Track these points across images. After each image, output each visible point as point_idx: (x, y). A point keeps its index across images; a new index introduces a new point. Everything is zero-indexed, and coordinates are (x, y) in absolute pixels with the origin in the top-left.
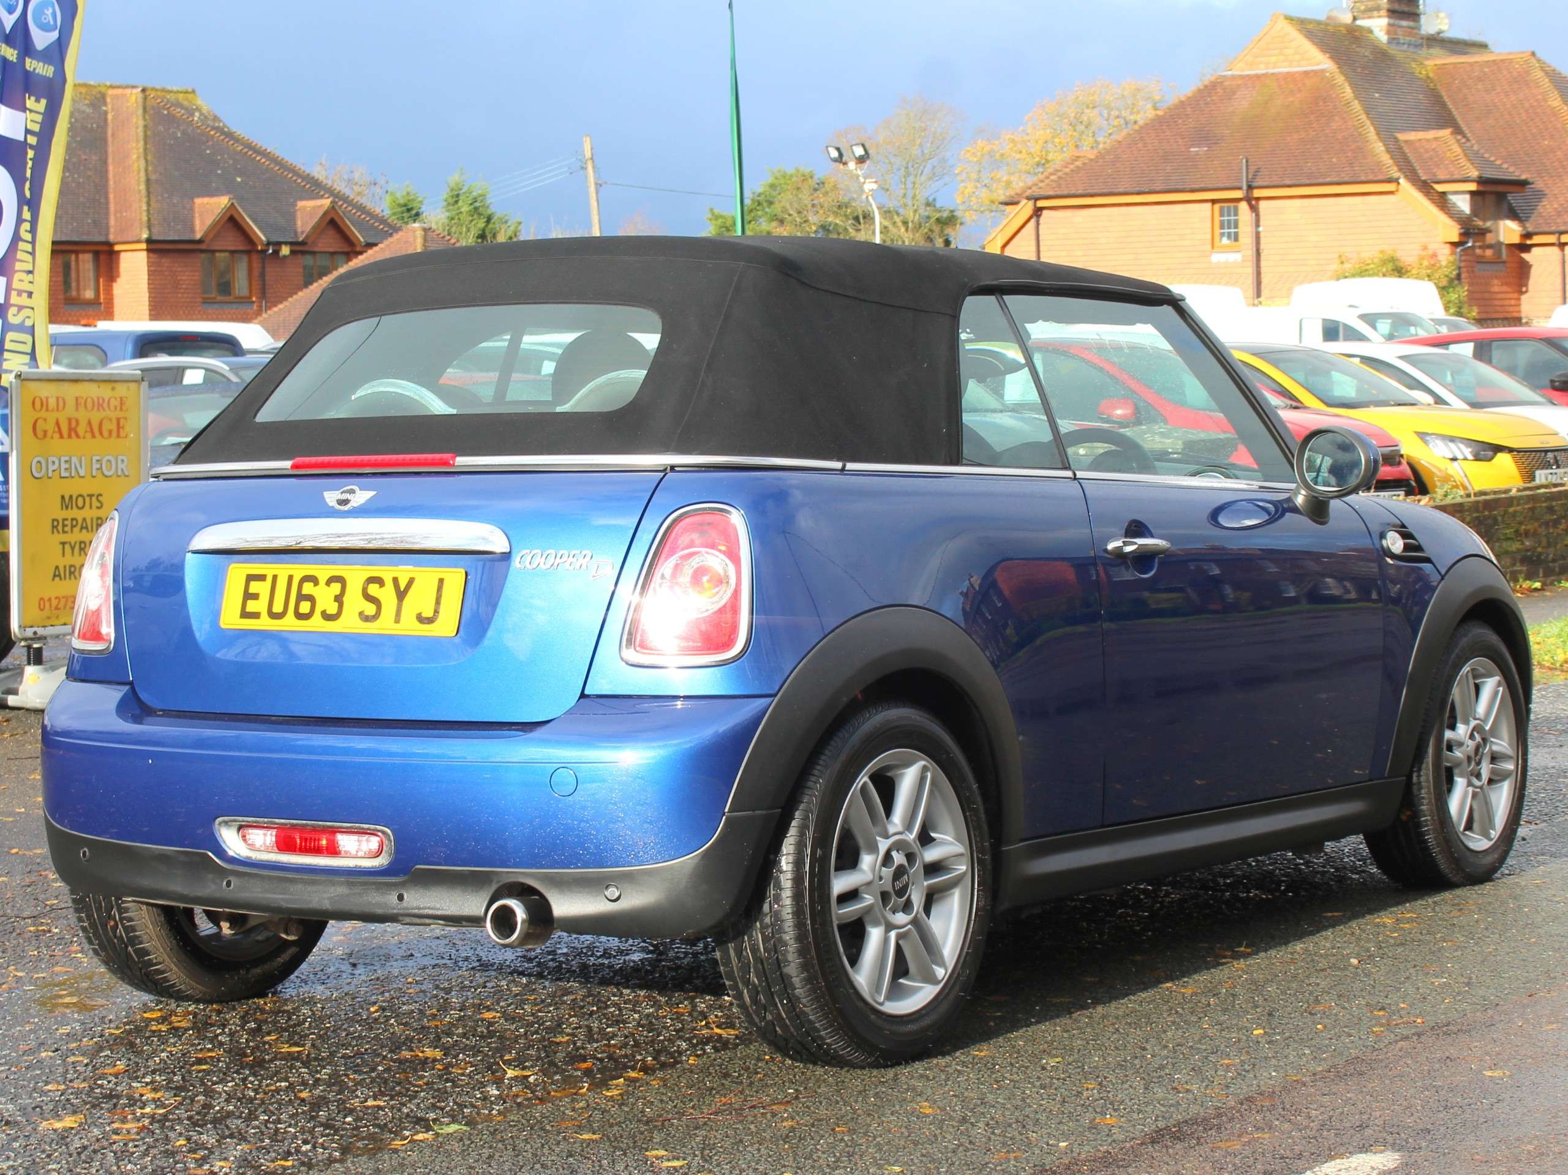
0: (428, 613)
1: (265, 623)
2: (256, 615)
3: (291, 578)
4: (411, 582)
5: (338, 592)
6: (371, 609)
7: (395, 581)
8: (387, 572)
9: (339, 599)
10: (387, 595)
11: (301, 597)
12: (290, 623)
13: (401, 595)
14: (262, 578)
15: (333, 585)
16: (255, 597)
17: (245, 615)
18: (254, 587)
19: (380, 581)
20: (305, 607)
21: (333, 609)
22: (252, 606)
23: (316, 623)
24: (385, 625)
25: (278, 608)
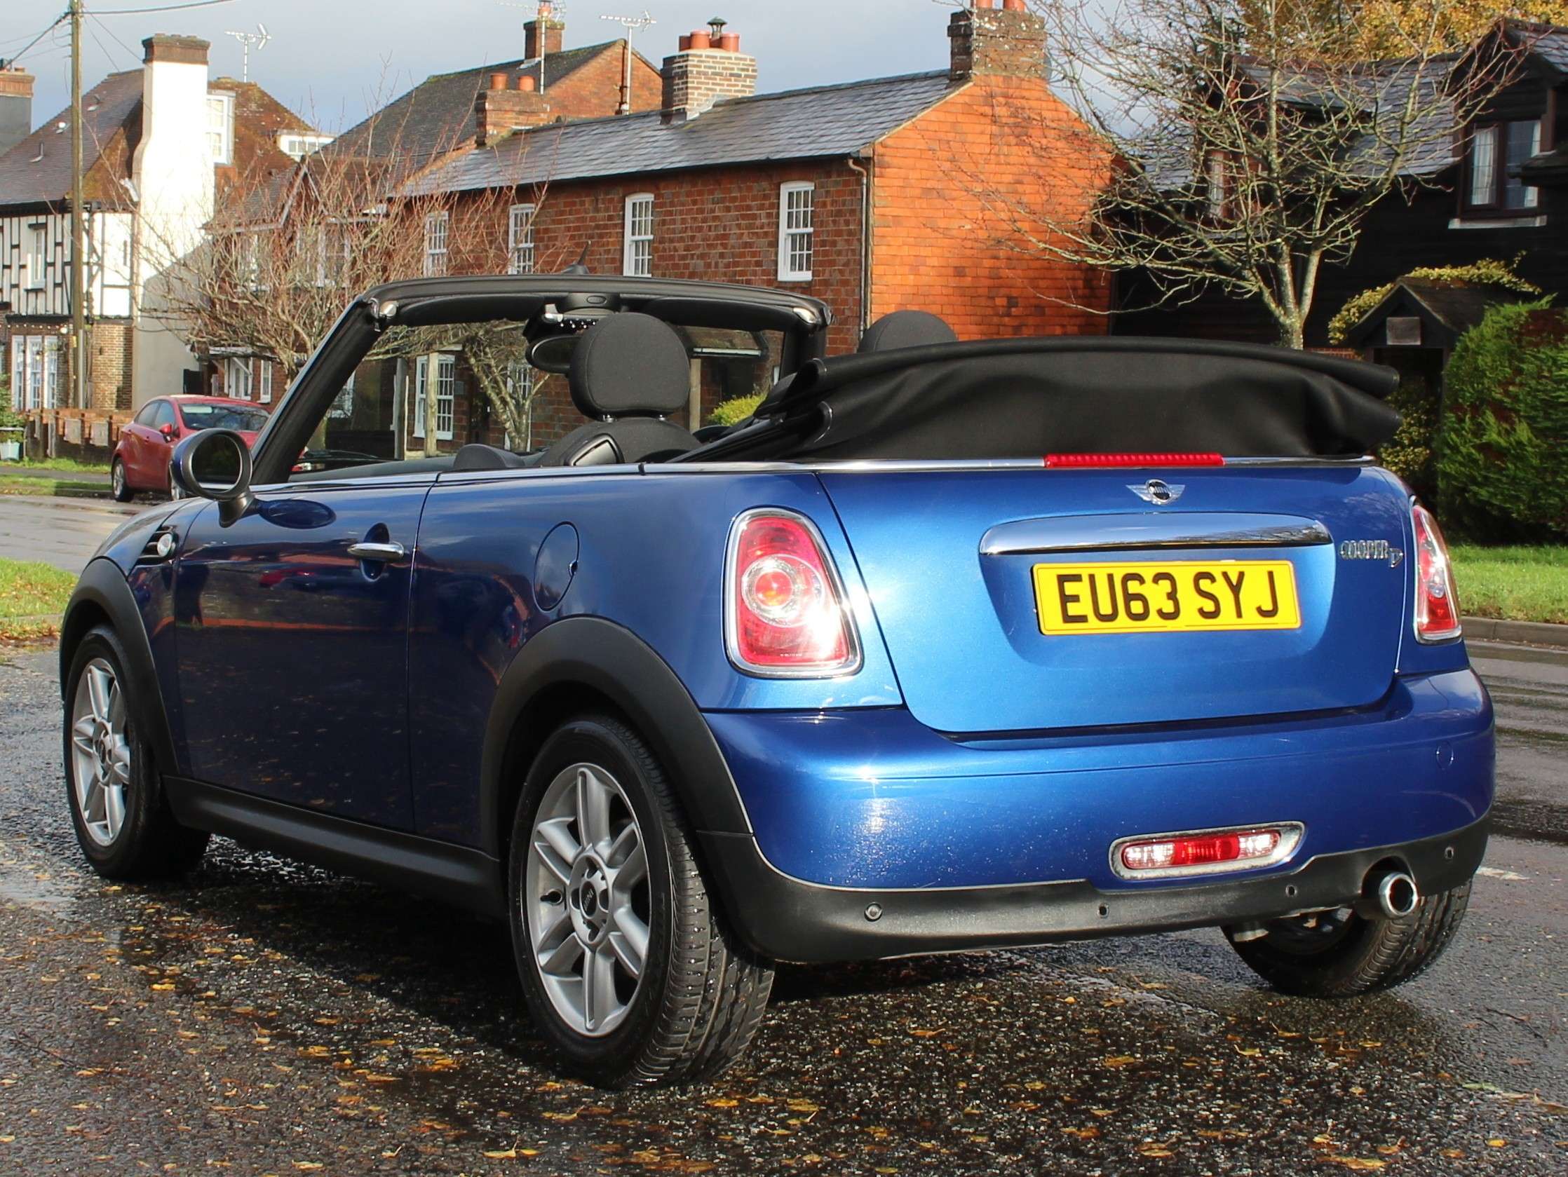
0: (1268, 606)
1: (1094, 626)
2: (1082, 619)
3: (1110, 577)
4: (1241, 575)
5: (1169, 590)
6: (1209, 606)
7: (1225, 575)
8: (1215, 568)
9: (1172, 596)
10: (1220, 589)
11: (1129, 598)
12: (1123, 624)
13: (1236, 589)
14: (1077, 578)
15: (1161, 582)
16: (1075, 598)
17: (1068, 619)
18: (1070, 588)
19: (1210, 577)
20: (1137, 607)
21: (1169, 607)
22: (1073, 609)
23: (1154, 623)
24: (1227, 620)
25: (1106, 609)
